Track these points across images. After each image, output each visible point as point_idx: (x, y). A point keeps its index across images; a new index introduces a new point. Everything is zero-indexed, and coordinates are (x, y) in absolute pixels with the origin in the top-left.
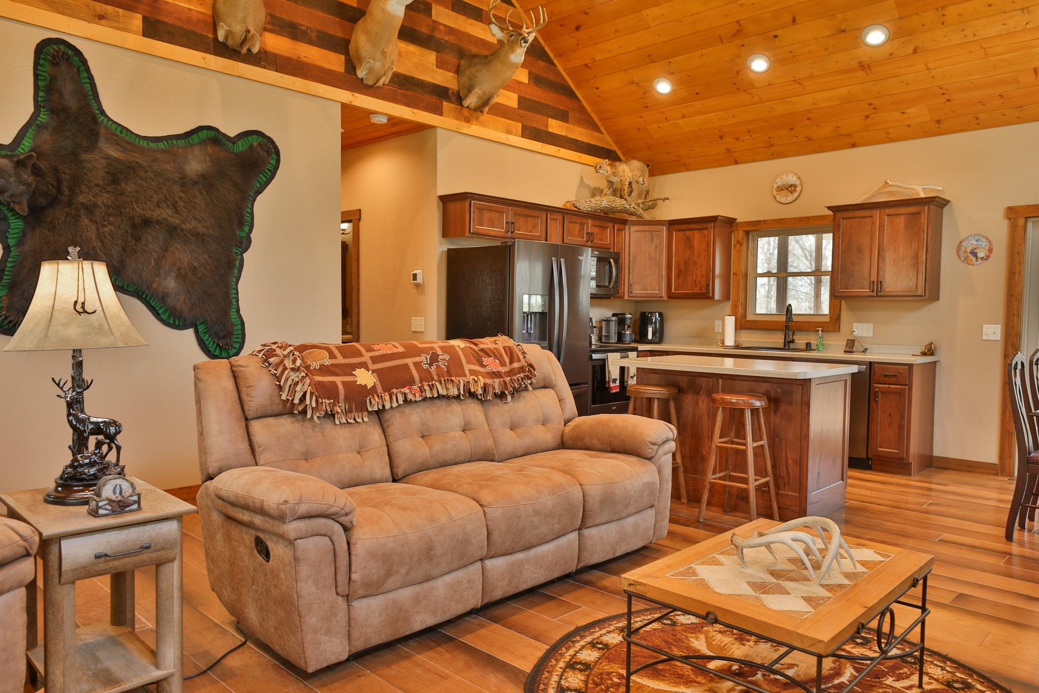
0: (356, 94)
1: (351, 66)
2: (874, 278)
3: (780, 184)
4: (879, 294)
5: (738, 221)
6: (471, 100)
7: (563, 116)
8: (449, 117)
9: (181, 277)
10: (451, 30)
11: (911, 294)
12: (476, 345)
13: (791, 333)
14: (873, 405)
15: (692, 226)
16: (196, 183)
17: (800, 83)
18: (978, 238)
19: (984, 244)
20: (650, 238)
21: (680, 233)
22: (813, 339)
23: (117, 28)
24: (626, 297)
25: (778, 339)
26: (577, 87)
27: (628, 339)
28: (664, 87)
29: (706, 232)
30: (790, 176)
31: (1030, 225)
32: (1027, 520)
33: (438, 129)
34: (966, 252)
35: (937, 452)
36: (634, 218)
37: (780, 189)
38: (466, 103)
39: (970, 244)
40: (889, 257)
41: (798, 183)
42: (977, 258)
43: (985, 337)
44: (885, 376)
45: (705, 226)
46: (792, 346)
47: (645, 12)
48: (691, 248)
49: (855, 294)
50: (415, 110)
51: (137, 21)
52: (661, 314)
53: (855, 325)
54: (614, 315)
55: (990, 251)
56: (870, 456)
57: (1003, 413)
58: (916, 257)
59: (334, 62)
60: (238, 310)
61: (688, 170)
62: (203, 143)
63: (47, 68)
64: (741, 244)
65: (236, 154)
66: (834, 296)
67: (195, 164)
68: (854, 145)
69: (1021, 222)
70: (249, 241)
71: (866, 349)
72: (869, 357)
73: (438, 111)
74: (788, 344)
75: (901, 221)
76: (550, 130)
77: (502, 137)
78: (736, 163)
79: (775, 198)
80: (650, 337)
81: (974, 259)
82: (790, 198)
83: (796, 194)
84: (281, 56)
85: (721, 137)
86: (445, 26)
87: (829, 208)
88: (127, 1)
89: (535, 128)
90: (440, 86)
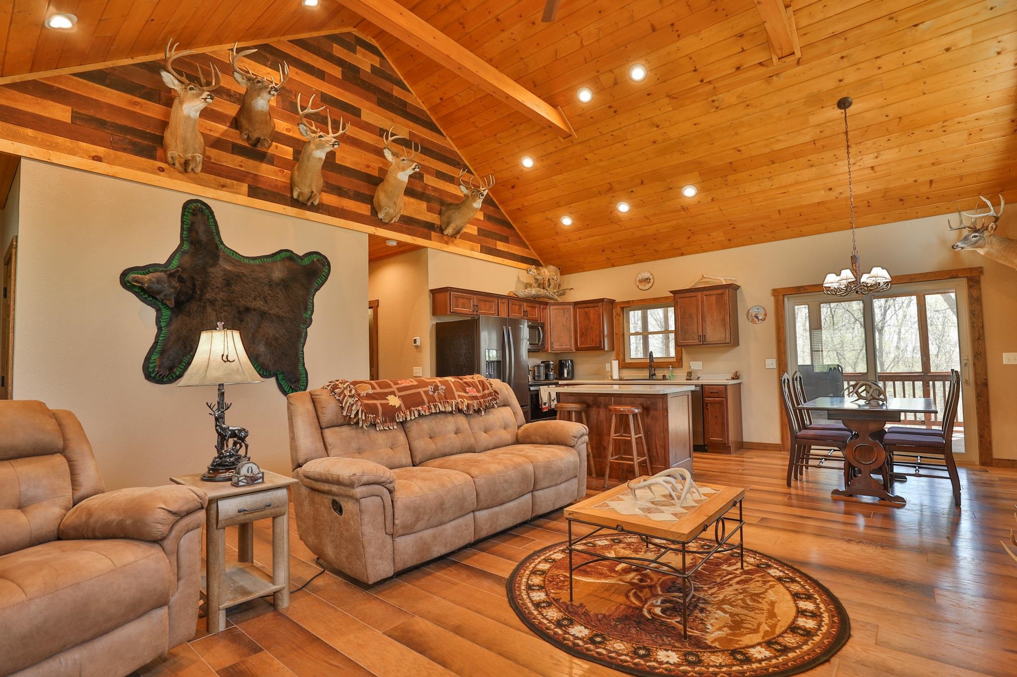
0: (377, 228)
1: (374, 212)
2: (700, 333)
3: (640, 278)
4: (704, 343)
5: (617, 301)
6: (449, 231)
7: (505, 240)
8: (435, 241)
9: (268, 344)
10: (435, 189)
11: (723, 342)
12: (461, 379)
13: (653, 369)
14: (706, 411)
15: (589, 305)
16: (278, 285)
17: (648, 218)
18: (758, 307)
19: (762, 311)
20: (563, 313)
21: (581, 310)
22: (667, 373)
23: (233, 192)
24: (550, 351)
25: (645, 373)
26: (514, 222)
27: (552, 377)
28: (567, 221)
29: (597, 308)
30: (646, 273)
31: (786, 300)
32: (799, 475)
33: (429, 249)
34: (752, 316)
35: (745, 439)
36: (552, 301)
37: (641, 281)
38: (446, 232)
39: (753, 312)
40: (708, 320)
41: (651, 277)
42: (758, 319)
43: (767, 367)
44: (711, 393)
45: (596, 305)
46: (654, 377)
47: (554, 178)
48: (589, 319)
49: (689, 344)
50: (414, 238)
51: (245, 187)
52: (572, 361)
53: (691, 363)
54: (542, 362)
55: (766, 315)
56: (706, 444)
57: (781, 412)
58: (724, 320)
59: (364, 209)
60: (304, 365)
61: (584, 271)
62: (283, 260)
63: (189, 217)
64: (619, 316)
65: (304, 267)
66: (677, 345)
67: (278, 273)
68: (682, 255)
69: (781, 297)
70: (311, 320)
71: (699, 377)
72: (700, 382)
73: (428, 237)
74: (652, 376)
75: (714, 298)
76: (498, 248)
77: (468, 252)
78: (613, 266)
79: (638, 287)
80: (566, 375)
81: (757, 320)
82: (648, 286)
83: (651, 284)
84: (332, 207)
85: (603, 251)
86: (432, 186)
87: (671, 292)
88: (239, 176)
89: (489, 247)
90: (429, 223)
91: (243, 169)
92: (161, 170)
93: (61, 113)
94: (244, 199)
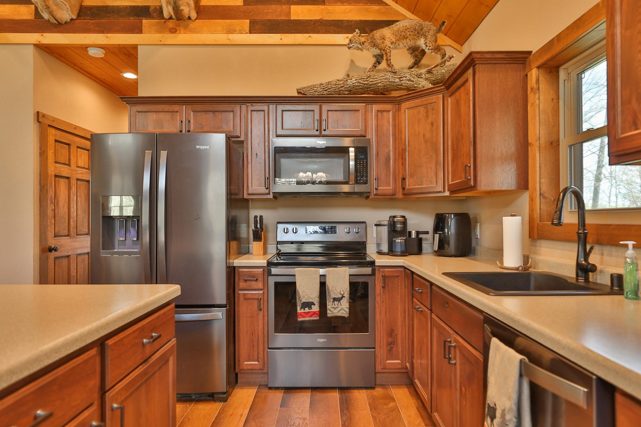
0: (45, 34)
8: (150, 32)
15: (459, 82)
20: (425, 115)
21: (453, 97)
33: (139, 47)
46: (590, 279)
48: (460, 115)
50: (109, 35)
59: (24, 12)
64: (536, 91)
73: (139, 30)
76: (292, 18)
77: (222, 38)
89: (270, 21)
90: (138, 7)
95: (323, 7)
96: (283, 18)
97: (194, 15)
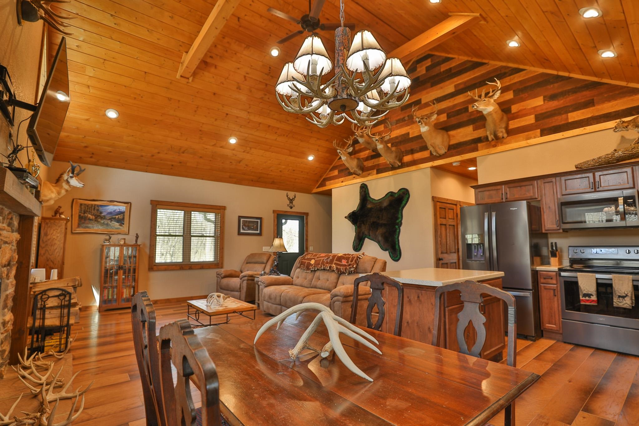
0: (434, 162)
8: (482, 150)
23: (372, 175)
28: (608, 54)
33: (477, 158)
50: (462, 156)
51: (375, 171)
59: (426, 154)
60: (399, 246)
65: (395, 198)
67: (385, 204)
70: (401, 224)
73: (476, 149)
76: (570, 121)
77: (523, 143)
88: (372, 168)
89: (554, 127)
90: (475, 139)
91: (375, 164)
92: (354, 177)
93: (336, 173)
94: (375, 176)
95: (593, 108)
96: (563, 122)
97: (505, 135)
